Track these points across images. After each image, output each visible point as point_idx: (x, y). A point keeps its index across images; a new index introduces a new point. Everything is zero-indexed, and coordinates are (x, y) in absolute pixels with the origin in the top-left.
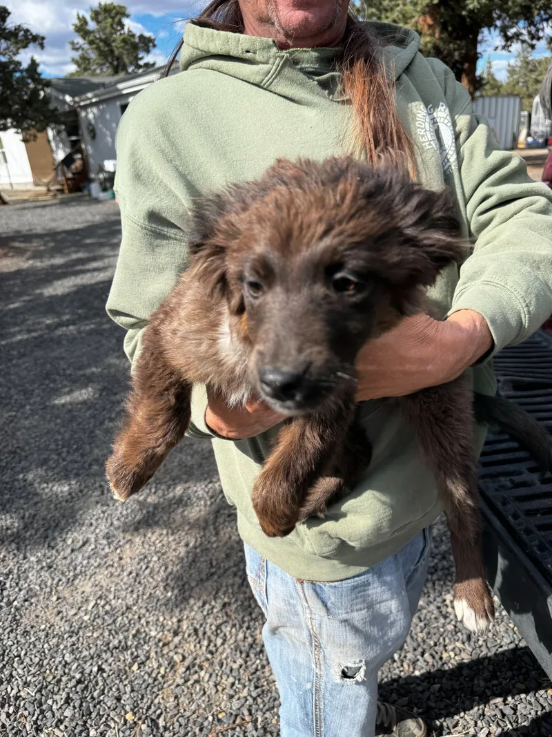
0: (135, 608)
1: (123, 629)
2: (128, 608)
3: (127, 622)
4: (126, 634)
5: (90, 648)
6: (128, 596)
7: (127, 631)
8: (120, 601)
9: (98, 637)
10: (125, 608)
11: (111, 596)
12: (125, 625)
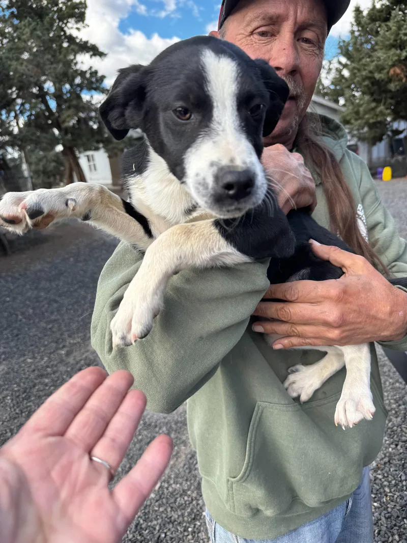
0: (189, 493)
1: (181, 508)
2: (184, 491)
3: (183, 502)
4: (183, 511)
5: (158, 519)
6: (184, 482)
7: (183, 509)
8: (178, 485)
9: (163, 512)
10: (182, 492)
11: (172, 482)
12: (182, 505)
